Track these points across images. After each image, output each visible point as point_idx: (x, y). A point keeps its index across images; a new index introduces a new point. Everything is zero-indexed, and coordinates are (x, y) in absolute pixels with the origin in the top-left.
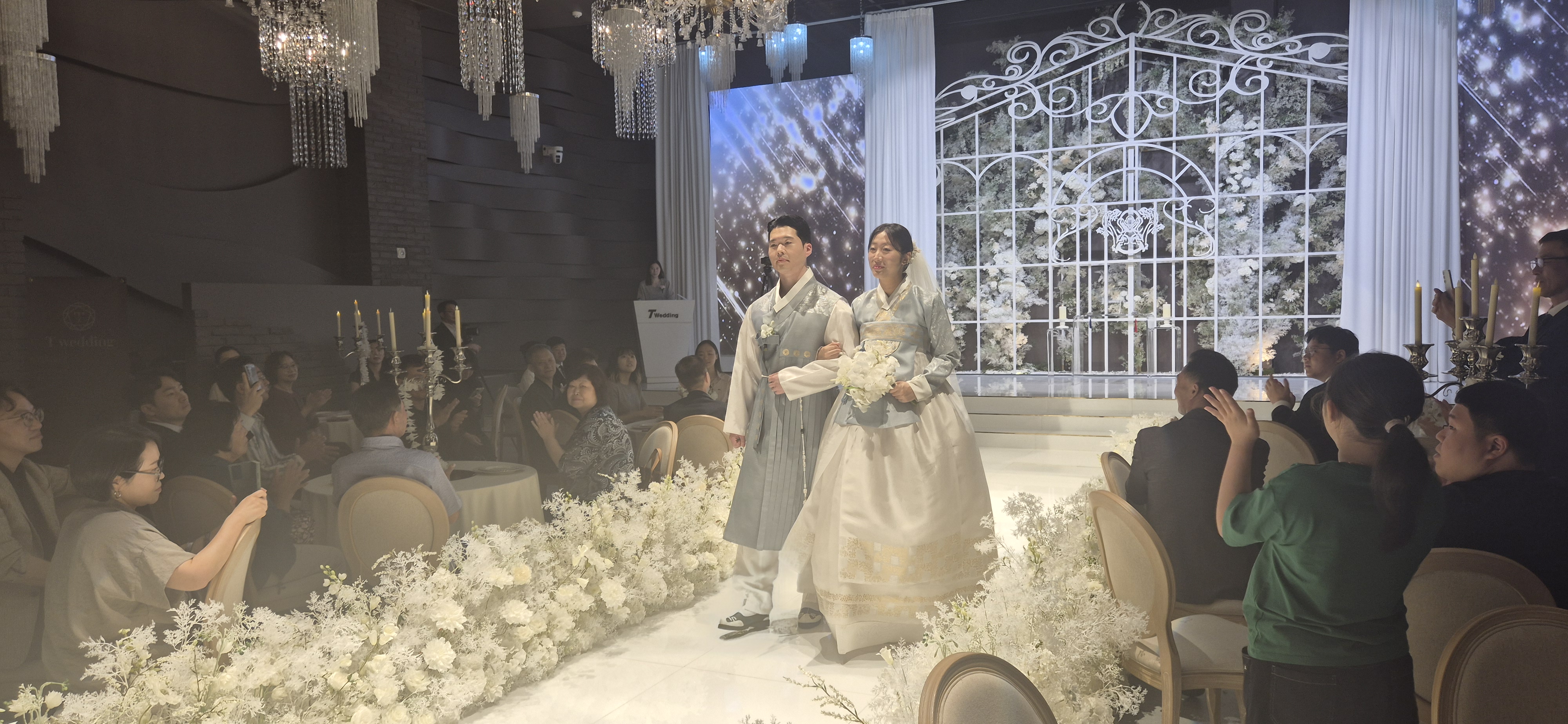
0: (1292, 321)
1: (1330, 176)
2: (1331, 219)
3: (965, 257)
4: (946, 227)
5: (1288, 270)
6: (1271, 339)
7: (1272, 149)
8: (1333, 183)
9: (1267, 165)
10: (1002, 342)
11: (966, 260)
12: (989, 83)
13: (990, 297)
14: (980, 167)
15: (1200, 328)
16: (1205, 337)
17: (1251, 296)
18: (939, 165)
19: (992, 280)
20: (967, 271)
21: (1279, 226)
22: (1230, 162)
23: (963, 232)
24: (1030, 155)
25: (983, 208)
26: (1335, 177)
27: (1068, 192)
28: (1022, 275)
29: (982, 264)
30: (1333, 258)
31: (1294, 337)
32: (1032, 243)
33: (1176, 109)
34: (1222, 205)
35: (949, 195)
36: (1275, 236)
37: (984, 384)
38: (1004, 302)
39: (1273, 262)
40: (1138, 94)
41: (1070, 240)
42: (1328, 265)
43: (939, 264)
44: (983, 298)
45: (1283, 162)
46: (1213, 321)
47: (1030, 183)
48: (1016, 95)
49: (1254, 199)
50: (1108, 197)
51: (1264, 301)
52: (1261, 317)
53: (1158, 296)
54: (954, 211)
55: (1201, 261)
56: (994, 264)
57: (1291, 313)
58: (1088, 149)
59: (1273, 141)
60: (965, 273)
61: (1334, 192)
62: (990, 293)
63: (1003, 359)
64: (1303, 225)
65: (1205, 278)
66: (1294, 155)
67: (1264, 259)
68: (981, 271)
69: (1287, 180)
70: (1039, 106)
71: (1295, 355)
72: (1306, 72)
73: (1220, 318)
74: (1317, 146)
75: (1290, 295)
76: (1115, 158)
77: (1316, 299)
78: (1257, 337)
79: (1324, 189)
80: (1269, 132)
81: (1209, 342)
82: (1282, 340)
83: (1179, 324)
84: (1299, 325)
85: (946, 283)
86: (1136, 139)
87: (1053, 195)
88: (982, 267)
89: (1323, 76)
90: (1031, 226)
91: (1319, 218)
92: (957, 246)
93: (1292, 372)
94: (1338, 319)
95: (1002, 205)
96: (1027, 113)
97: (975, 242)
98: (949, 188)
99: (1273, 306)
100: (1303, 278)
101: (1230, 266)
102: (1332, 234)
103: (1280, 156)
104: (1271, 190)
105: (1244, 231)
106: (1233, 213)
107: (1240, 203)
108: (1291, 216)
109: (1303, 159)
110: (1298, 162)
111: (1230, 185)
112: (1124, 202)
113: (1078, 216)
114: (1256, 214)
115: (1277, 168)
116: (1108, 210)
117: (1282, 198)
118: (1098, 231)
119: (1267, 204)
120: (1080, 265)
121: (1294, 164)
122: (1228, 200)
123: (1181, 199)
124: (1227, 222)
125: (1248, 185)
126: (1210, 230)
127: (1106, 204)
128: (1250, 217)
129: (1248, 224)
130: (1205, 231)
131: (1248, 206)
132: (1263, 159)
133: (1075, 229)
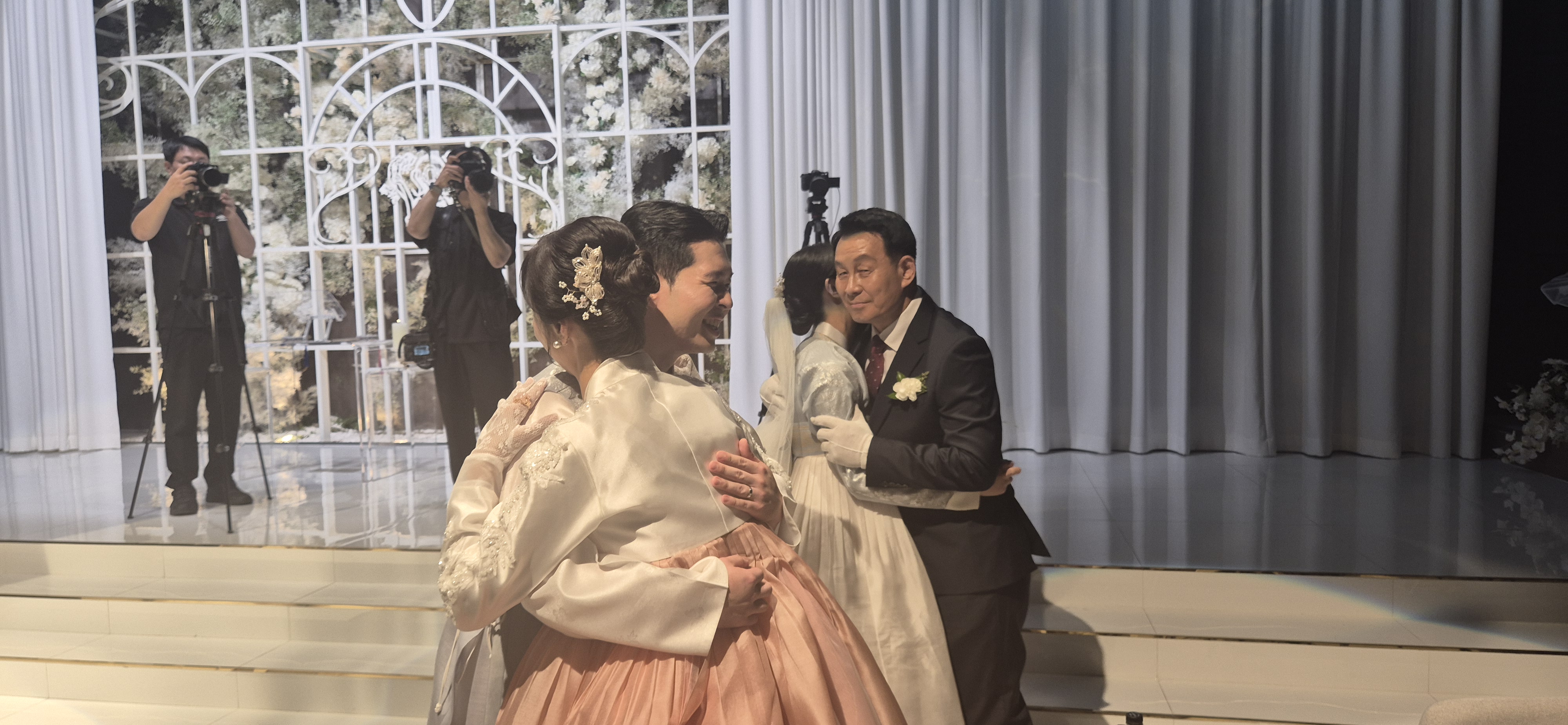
9: (638, 85)
14: (195, 73)
22: (583, 78)
24: (272, 53)
34: (568, 150)
38: (257, 315)
49: (620, 143)
58: (361, 46)
59: (642, 43)
64: (693, 188)
66: (673, 69)
69: (665, 109)
74: (708, 54)
76: (402, 62)
80: (635, 26)
86: (436, 29)
87: (309, 126)
103: (654, 70)
104: (642, 126)
105: (599, 195)
106: (588, 165)
107: (597, 149)
108: (683, 174)
109: (689, 76)
110: (685, 80)
111: (587, 117)
112: (421, 141)
113: (351, 162)
114: (623, 167)
115: (651, 90)
116: (397, 154)
117: (668, 143)
118: (383, 190)
119: (638, 151)
120: (359, 251)
121: (678, 84)
122: (577, 143)
123: (506, 138)
124: (575, 180)
125: (609, 118)
126: (553, 193)
127: (393, 144)
128: (612, 172)
129: (607, 183)
130: (544, 195)
131: (612, 155)
132: (631, 76)
133: (347, 186)
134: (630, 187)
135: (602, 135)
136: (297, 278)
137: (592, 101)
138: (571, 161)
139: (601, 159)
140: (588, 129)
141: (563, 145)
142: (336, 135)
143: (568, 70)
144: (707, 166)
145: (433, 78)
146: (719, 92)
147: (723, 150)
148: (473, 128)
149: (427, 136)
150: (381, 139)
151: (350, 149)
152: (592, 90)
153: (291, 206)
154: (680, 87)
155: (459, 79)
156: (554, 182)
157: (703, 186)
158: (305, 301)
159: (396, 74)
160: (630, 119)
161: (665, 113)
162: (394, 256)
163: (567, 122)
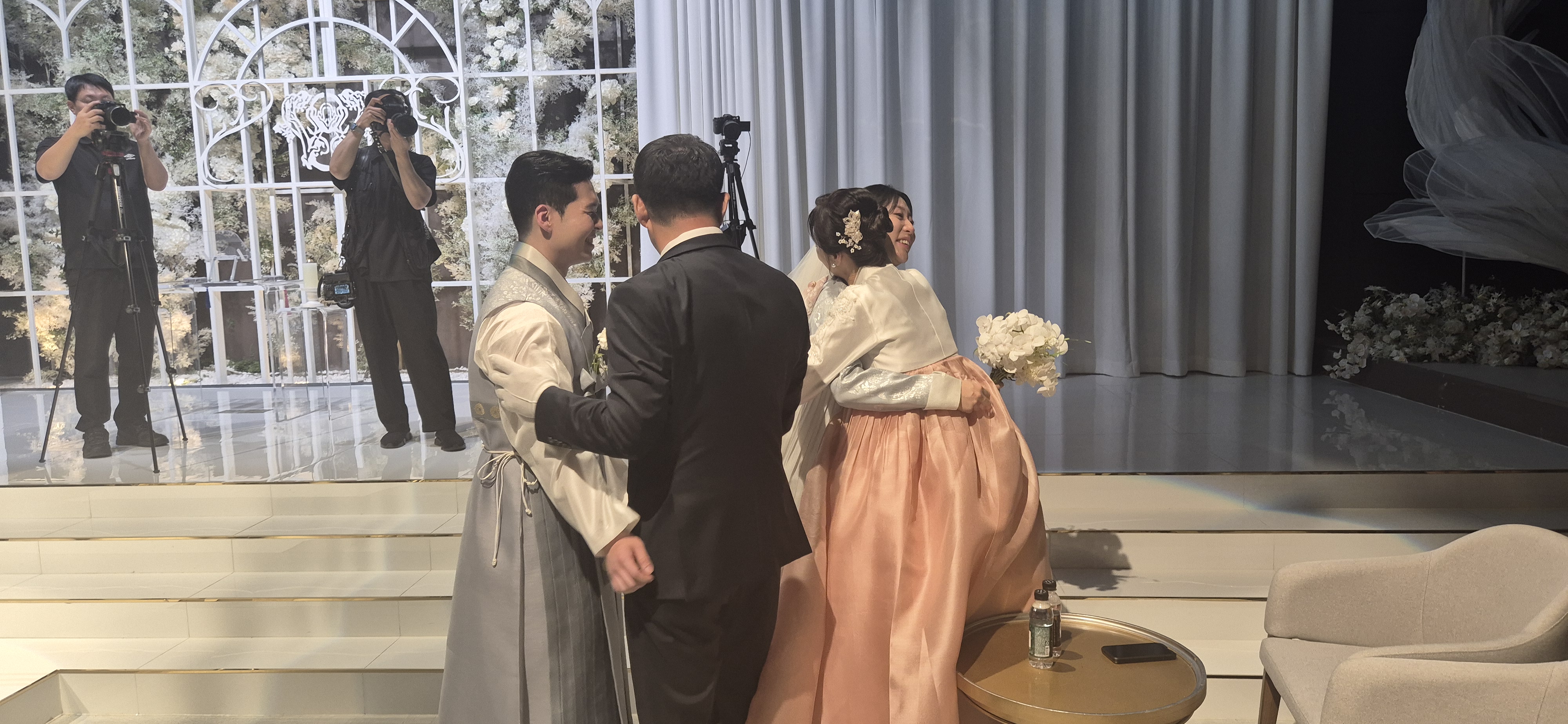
9: (539, 26)
15: (462, 299)
16: (470, 314)
21: (563, 133)
22: (483, 18)
34: (470, 90)
45: (564, 23)
46: (472, 288)
49: (523, 84)
64: (597, 129)
66: (577, 10)
69: (568, 51)
73: (483, 283)
91: (629, 121)
101: (490, 196)
103: (556, 11)
104: (545, 67)
105: (503, 135)
106: (491, 105)
107: (500, 89)
108: (586, 115)
109: (591, 18)
110: (586, 22)
111: (488, 57)
112: (316, 79)
113: (241, 100)
114: (526, 107)
115: (553, 31)
116: (290, 92)
117: (570, 84)
118: (277, 129)
119: (542, 92)
120: (252, 190)
121: (580, 26)
122: (479, 83)
123: (405, 77)
124: (479, 121)
125: (511, 59)
126: (456, 133)
127: (286, 81)
128: (516, 112)
129: (511, 123)
130: (448, 135)
131: (515, 95)
132: (531, 15)
133: (238, 124)
134: (534, 127)
135: (504, 76)
136: (183, 218)
137: (493, 41)
138: (474, 101)
139: (504, 100)
140: (489, 69)
141: (465, 84)
142: (221, 71)
143: (467, 10)
144: (610, 108)
145: (326, 14)
146: (619, 35)
147: (625, 92)
148: (368, 66)
149: (322, 73)
150: (270, 77)
151: (239, 87)
152: (493, 31)
153: (174, 144)
154: (582, 29)
155: (350, 16)
156: (456, 121)
157: (607, 127)
158: (193, 242)
159: (285, 9)
160: (533, 60)
161: (568, 54)
162: (291, 195)
163: (468, 61)
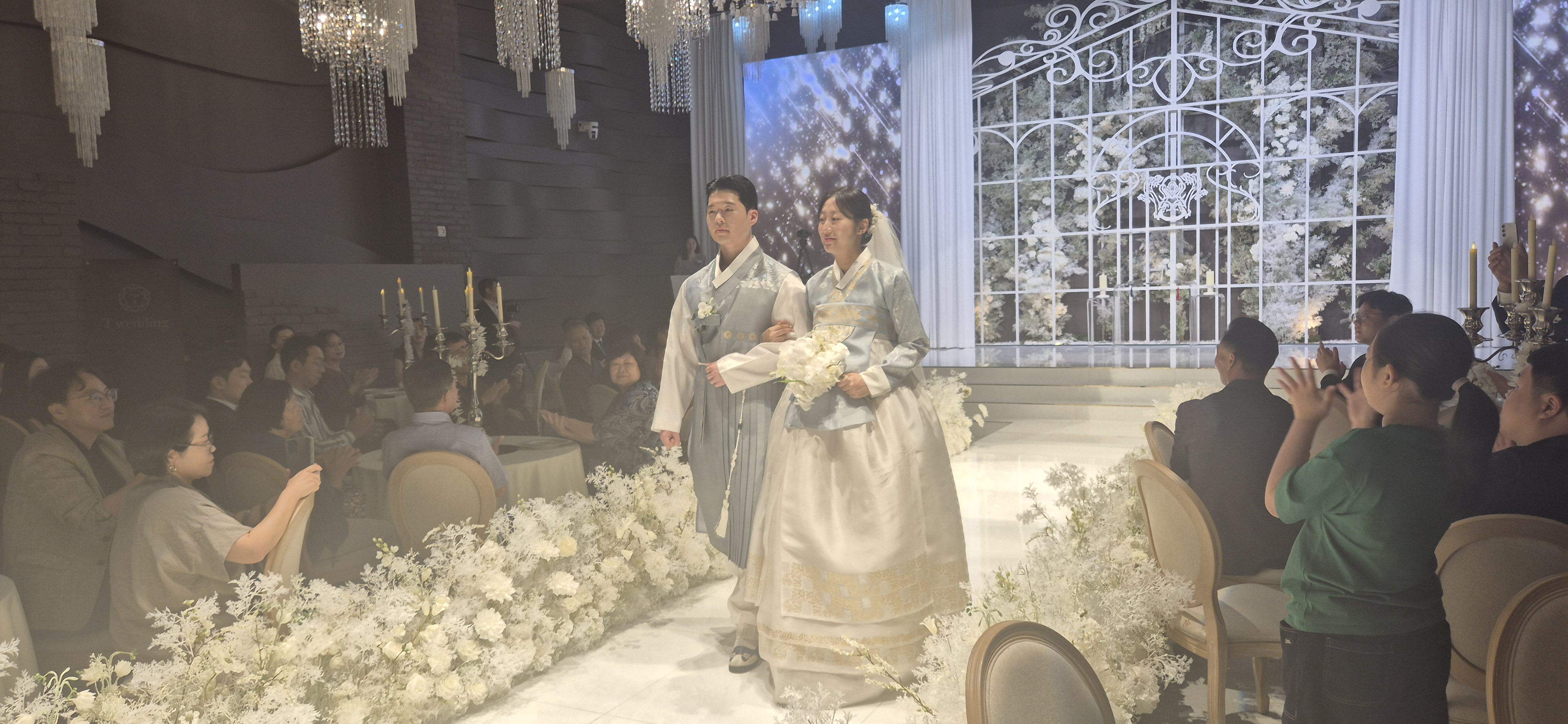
0: (1339, 287)
1: (1380, 137)
2: (1380, 181)
3: (1003, 227)
4: (984, 196)
5: (1335, 235)
6: (1318, 306)
7: (1319, 110)
8: (1382, 144)
9: (1314, 127)
10: (1041, 313)
11: (1004, 230)
12: (1027, 48)
13: (1028, 267)
14: (1018, 135)
15: (1244, 295)
16: (1249, 304)
17: (1297, 262)
18: (976, 134)
19: (1030, 249)
20: (1005, 240)
21: (1326, 190)
22: (1275, 125)
23: (1001, 201)
24: (1070, 121)
25: (1021, 176)
26: (1386, 138)
27: (1108, 158)
28: (1061, 244)
29: (1020, 234)
30: (1383, 221)
31: (1342, 303)
32: (1071, 211)
33: (1219, 70)
34: (1267, 169)
35: (986, 164)
36: (1321, 200)
37: (1023, 355)
38: (1043, 272)
39: (1320, 227)
40: (1180, 56)
41: (1110, 208)
42: (1377, 229)
43: (976, 234)
44: (1021, 268)
45: (1331, 124)
46: (1257, 288)
47: (1069, 150)
48: (1055, 60)
49: (1300, 163)
50: (1149, 163)
51: (1310, 267)
52: (1307, 284)
53: (1201, 263)
54: (991, 180)
55: (1245, 227)
56: (1033, 233)
57: (1338, 279)
58: (1128, 114)
59: (1321, 102)
60: (1003, 243)
61: (1384, 154)
62: (1029, 263)
63: (1042, 330)
64: (1351, 188)
65: (1250, 244)
66: (1342, 117)
67: (1310, 224)
68: (1020, 240)
69: (1334, 142)
70: (1079, 71)
71: (1342, 321)
72: (1355, 30)
73: (1265, 285)
74: (1367, 107)
75: (1337, 260)
76: (1157, 123)
77: (1364, 264)
78: (1303, 304)
79: (1373, 151)
80: (1317, 93)
81: (1253, 309)
82: (1328, 306)
83: (1223, 291)
84: (1347, 291)
85: (984, 253)
86: (1178, 102)
87: (1093, 161)
88: (1020, 237)
89: (1373, 34)
90: (1070, 193)
91: (1368, 181)
92: (995, 216)
93: (1339, 339)
94: (1388, 284)
95: (1040, 173)
96: (1066, 78)
97: (1013, 212)
98: (986, 157)
99: (1319, 271)
100: (1351, 243)
101: (1275, 232)
102: (1381, 197)
103: (1328, 118)
104: (1317, 153)
105: (1289, 195)
106: (1280, 177)
107: (1285, 167)
108: (1339, 179)
109: (1354, 121)
110: (1350, 123)
111: (1275, 148)
112: (1166, 168)
113: (1119, 182)
114: (1303, 177)
115: (1325, 130)
116: (1150, 176)
117: (1331, 162)
118: (1140, 198)
119: (1313, 167)
122: (1273, 164)
123: (1225, 164)
124: (1272, 187)
125: (1294, 148)
126: (1255, 195)
127: (1148, 170)
128: (1296, 180)
129: (1293, 187)
130: (1250, 196)
131: (1296, 170)
132: (1310, 121)
133: (1116, 196)
134: (1308, 189)
135: (1289, 159)
136: (1062, 250)
137: (1278, 139)
138: (1268, 175)
139: (1288, 173)
140: (1277, 155)
141: (1264, 166)
143: (1268, 121)
145: (1177, 131)
149: (1170, 164)
151: (1119, 175)
154: (1346, 127)
158: (1069, 264)
160: (1309, 149)
161: (1331, 144)
